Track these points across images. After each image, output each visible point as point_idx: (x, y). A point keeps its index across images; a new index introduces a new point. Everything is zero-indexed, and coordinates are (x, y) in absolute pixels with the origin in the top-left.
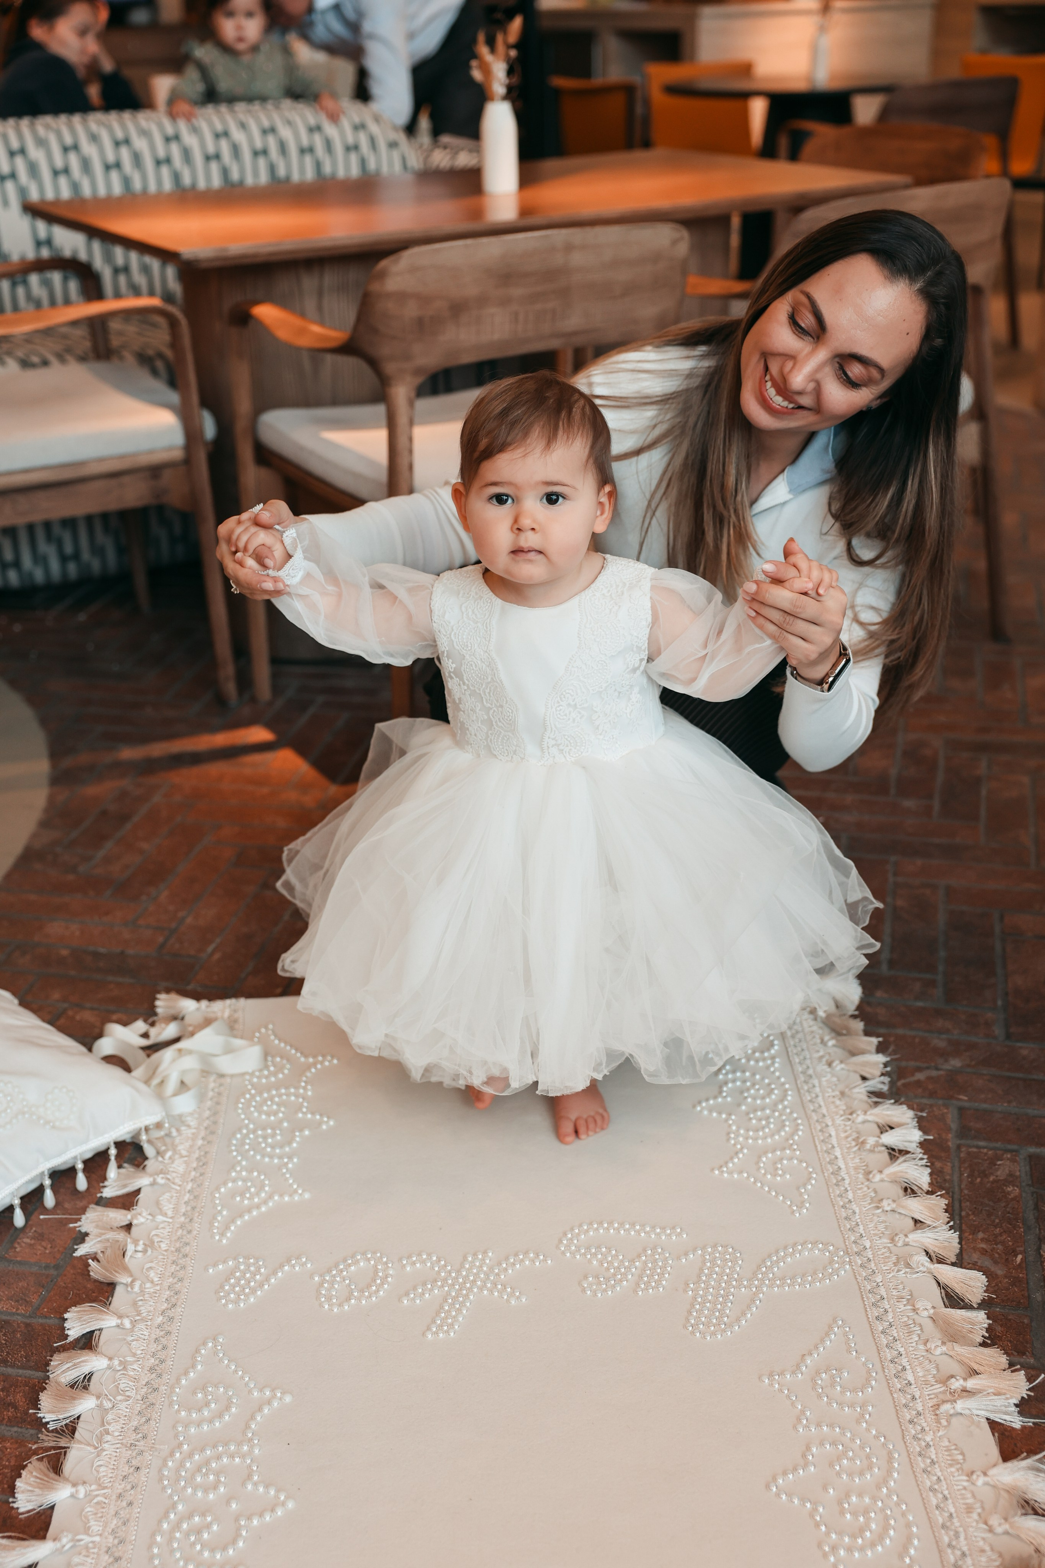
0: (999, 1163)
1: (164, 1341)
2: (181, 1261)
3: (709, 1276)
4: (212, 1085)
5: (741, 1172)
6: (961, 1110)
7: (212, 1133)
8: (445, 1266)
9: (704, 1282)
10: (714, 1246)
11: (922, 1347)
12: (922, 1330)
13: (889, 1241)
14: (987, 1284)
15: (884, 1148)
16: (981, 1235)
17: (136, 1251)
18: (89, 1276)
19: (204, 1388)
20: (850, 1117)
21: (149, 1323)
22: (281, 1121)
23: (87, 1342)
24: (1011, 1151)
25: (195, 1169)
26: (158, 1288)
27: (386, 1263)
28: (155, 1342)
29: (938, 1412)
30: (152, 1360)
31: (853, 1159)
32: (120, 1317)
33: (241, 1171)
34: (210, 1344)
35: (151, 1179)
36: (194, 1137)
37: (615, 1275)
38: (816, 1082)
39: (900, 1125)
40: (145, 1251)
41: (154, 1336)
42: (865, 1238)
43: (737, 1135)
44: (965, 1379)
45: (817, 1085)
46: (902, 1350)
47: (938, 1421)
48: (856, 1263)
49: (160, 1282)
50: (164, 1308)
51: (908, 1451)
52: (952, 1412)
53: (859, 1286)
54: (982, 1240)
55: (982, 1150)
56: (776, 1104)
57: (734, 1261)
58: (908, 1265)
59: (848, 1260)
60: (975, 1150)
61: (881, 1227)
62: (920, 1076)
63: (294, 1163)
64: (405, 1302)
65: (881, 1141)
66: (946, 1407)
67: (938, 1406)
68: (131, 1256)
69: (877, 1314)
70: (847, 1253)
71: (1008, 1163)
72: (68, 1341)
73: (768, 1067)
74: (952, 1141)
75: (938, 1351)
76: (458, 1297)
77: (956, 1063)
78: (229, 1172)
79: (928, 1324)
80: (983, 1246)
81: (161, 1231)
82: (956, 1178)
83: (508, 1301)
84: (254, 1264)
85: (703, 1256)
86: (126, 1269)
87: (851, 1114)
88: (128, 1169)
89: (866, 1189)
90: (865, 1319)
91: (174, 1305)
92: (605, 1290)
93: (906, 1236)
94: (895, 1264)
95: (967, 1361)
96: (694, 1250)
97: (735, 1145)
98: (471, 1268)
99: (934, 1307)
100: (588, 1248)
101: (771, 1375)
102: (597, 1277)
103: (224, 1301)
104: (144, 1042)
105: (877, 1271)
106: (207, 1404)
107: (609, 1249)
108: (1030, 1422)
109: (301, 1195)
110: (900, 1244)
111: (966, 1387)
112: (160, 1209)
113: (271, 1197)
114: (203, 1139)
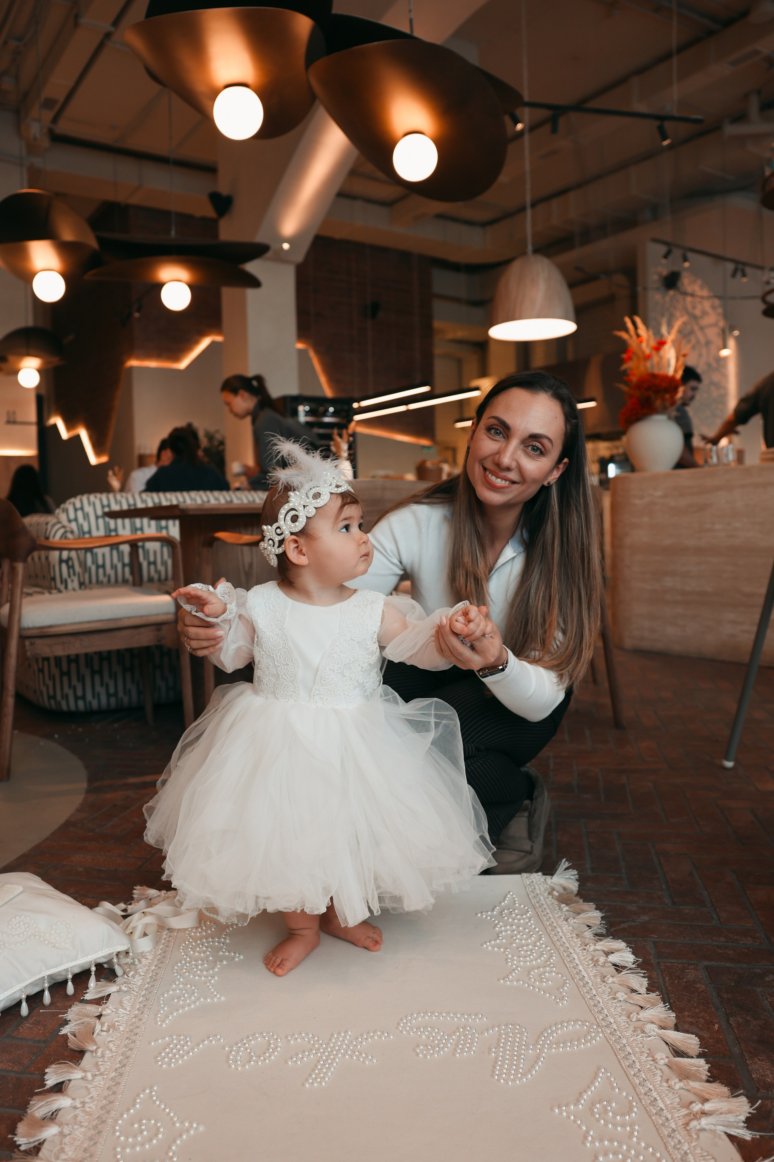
0: (687, 971)
1: (114, 1089)
2: (132, 1037)
3: (505, 1044)
4: (165, 936)
5: (518, 981)
6: (654, 943)
7: (162, 963)
8: (318, 1040)
9: (502, 1047)
10: (506, 1025)
11: (665, 1084)
12: (662, 1072)
13: (626, 1018)
14: (700, 1043)
15: (611, 964)
16: (686, 1013)
17: (102, 1031)
18: (67, 1046)
19: (140, 1122)
20: (585, 947)
21: (105, 1077)
22: (208, 956)
23: (59, 1088)
24: (693, 964)
25: (148, 983)
26: (114, 1054)
27: (277, 1039)
28: (108, 1089)
29: (688, 1128)
30: (104, 1102)
31: (591, 971)
32: (85, 1071)
33: (179, 984)
34: (148, 1091)
35: (118, 988)
36: (150, 965)
37: (438, 1045)
38: (559, 930)
39: (618, 950)
40: (108, 1031)
41: (107, 1085)
42: (610, 1017)
43: (512, 960)
44: (703, 1104)
45: (560, 931)
46: (651, 1087)
47: (690, 1135)
48: (607, 1033)
49: (116, 1051)
50: (117, 1067)
51: (672, 1158)
52: (698, 1127)
53: (612, 1047)
54: (688, 1016)
55: (674, 964)
56: (535, 943)
57: (521, 1033)
58: (643, 1032)
59: (600, 1030)
60: (669, 964)
61: (619, 1009)
62: (623, 926)
63: (215, 980)
64: (290, 1063)
65: (608, 960)
66: (694, 1124)
67: (687, 1124)
68: (98, 1034)
69: (628, 1064)
70: (598, 1026)
71: (693, 971)
72: (45, 1088)
73: (527, 923)
74: (654, 961)
75: (677, 1087)
76: (327, 1060)
77: (645, 918)
78: (171, 985)
79: (665, 1069)
80: (690, 1020)
81: (122, 1019)
82: (661, 980)
83: (364, 1062)
84: (183, 1039)
85: (499, 1031)
86: (94, 1042)
87: (586, 946)
88: (103, 982)
89: (603, 987)
90: (620, 1068)
91: (124, 1066)
92: (433, 1054)
93: (638, 1014)
94: (634, 1031)
95: (699, 1092)
96: (493, 1028)
97: (512, 965)
98: (336, 1042)
99: (667, 1057)
100: (418, 1028)
101: (559, 1107)
102: (426, 1046)
103: (160, 1063)
104: (124, 914)
105: (622, 1037)
106: (142, 1132)
107: (433, 1029)
108: (758, 1135)
109: (219, 998)
110: (634, 1020)
111: (704, 1110)
112: (122, 1006)
113: (198, 999)
114: (155, 966)
